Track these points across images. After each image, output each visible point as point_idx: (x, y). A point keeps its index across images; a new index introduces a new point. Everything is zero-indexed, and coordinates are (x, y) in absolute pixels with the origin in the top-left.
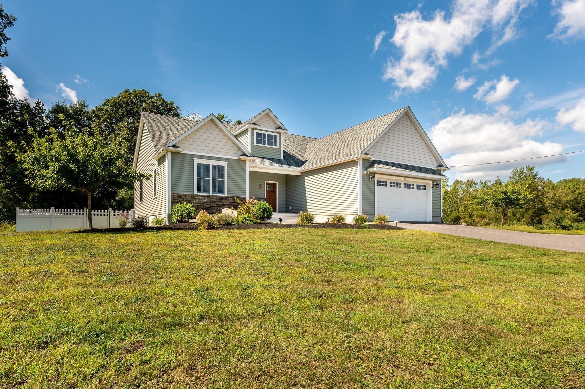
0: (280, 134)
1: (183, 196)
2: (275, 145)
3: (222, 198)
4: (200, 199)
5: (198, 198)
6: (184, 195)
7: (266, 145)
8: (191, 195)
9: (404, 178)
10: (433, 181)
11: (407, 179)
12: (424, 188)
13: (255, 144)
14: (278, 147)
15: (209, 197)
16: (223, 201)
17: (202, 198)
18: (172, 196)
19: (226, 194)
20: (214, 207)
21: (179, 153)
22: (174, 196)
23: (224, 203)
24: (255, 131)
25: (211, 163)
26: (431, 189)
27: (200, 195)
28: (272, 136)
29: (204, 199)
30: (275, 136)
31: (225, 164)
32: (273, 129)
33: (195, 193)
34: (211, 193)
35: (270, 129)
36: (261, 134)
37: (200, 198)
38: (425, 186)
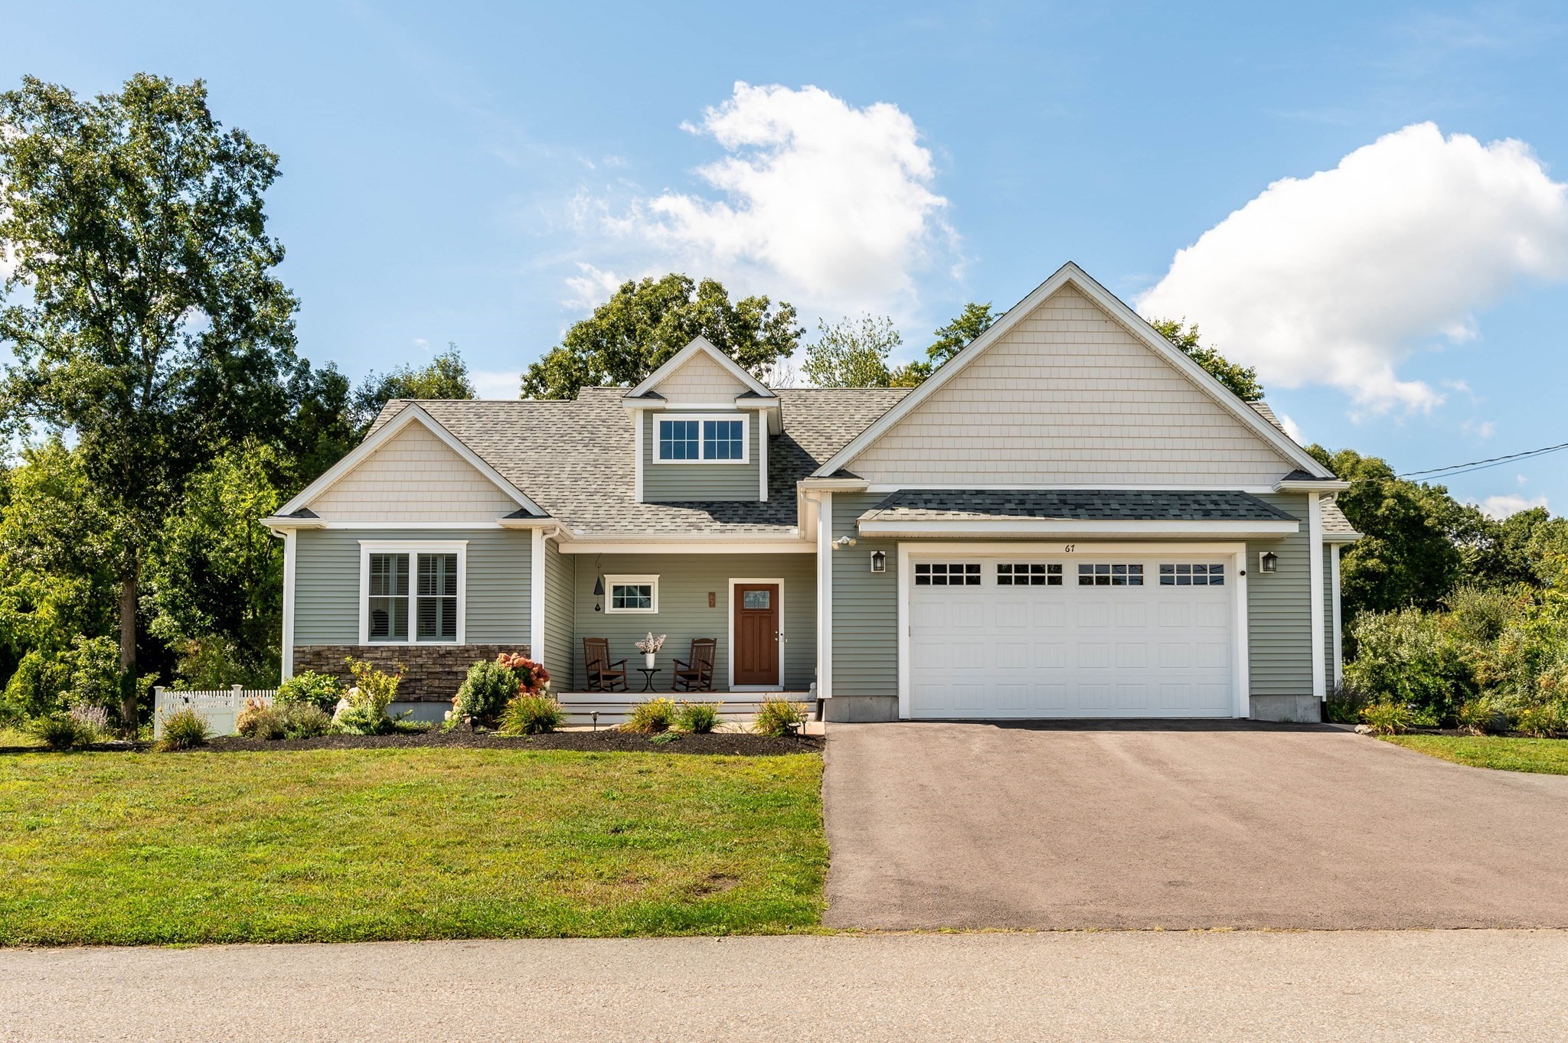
0: (754, 413)
1: (328, 652)
2: (738, 454)
3: (449, 653)
4: (376, 659)
5: (371, 655)
6: (329, 648)
7: (701, 460)
8: (351, 648)
9: (1065, 545)
10: (1252, 543)
11: (1080, 548)
12: (1215, 575)
13: (656, 459)
14: (746, 459)
15: (404, 651)
16: (450, 661)
17: (384, 654)
18: (297, 655)
19: (461, 640)
20: (420, 680)
21: (318, 531)
22: (301, 655)
23: (455, 669)
24: (658, 419)
25: (413, 549)
26: (1242, 581)
27: (377, 648)
28: (723, 425)
29: (391, 660)
30: (737, 426)
31: (459, 548)
32: (725, 402)
33: (364, 640)
34: (412, 640)
35: (717, 401)
36: (679, 425)
37: (378, 655)
38: (1219, 568)
